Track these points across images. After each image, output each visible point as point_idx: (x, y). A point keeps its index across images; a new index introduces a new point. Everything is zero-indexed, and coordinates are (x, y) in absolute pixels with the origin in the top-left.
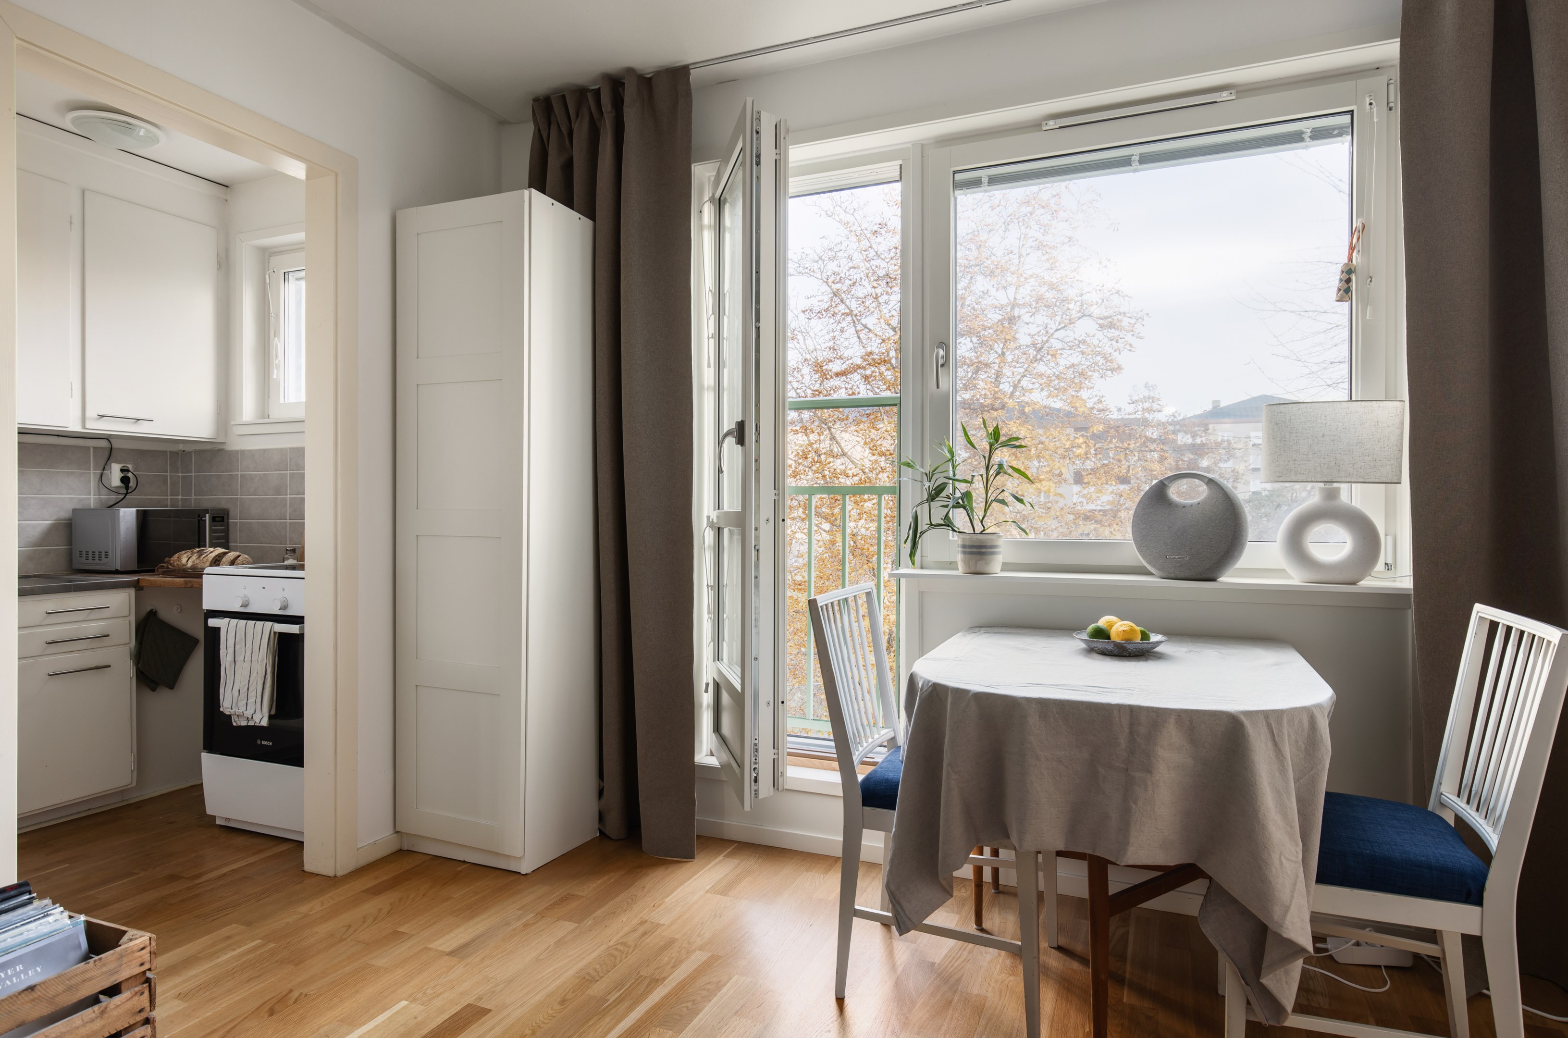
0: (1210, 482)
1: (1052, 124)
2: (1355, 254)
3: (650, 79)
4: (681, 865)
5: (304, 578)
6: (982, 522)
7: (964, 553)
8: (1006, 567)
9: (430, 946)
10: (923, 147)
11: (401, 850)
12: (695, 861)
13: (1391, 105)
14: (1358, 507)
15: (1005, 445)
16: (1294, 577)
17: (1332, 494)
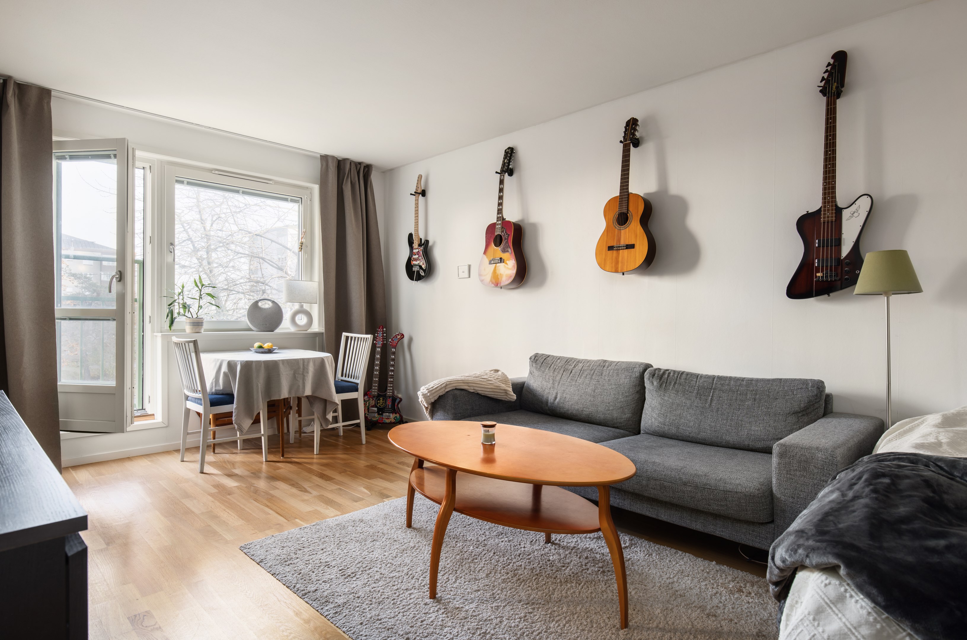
0: (273, 301)
1: (217, 172)
2: (303, 239)
6: (197, 314)
10: (162, 162)
13: (310, 199)
14: (307, 309)
15: (207, 286)
16: (292, 329)
17: (302, 306)
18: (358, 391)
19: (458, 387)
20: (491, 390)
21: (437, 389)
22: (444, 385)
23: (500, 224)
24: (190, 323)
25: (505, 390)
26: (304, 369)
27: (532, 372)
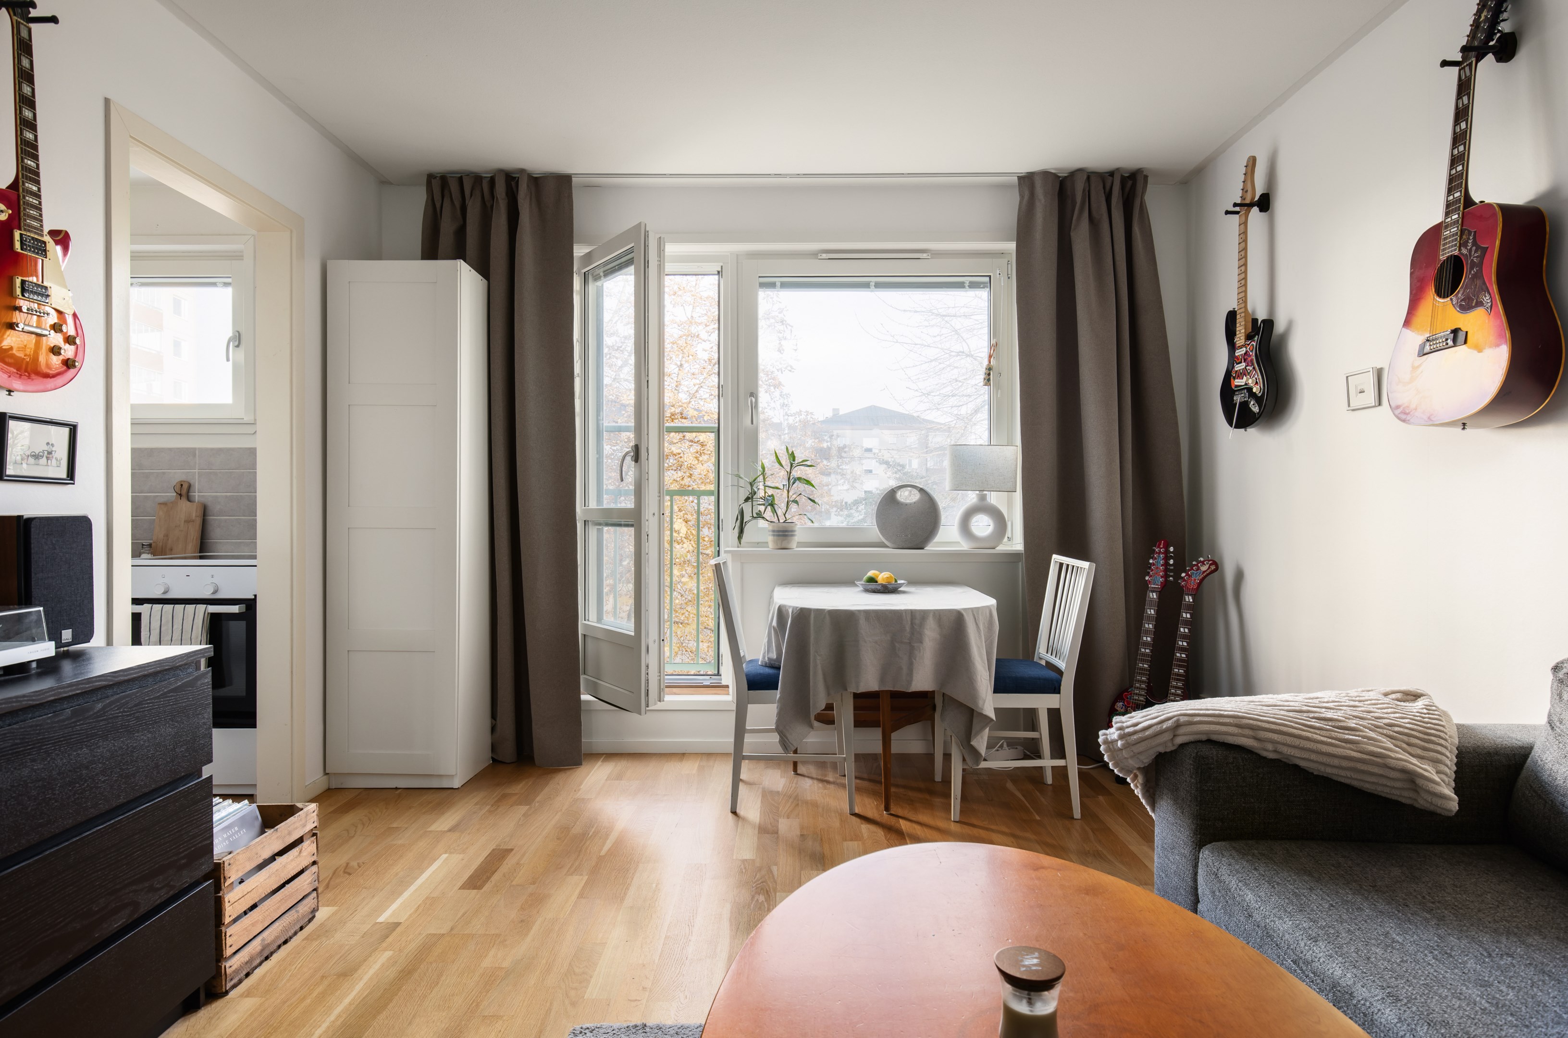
0: (921, 490)
1: (824, 256)
2: (992, 359)
3: (536, 178)
4: (574, 770)
5: (256, 566)
6: (785, 515)
7: (774, 535)
8: (800, 544)
9: (429, 830)
10: (737, 256)
11: (329, 789)
12: (582, 767)
13: (1009, 276)
14: (995, 504)
15: (799, 465)
16: (965, 546)
17: (983, 498)
18: (1059, 693)
19: (1214, 737)
20: (1345, 763)
21: (1147, 733)
22: (1169, 724)
23: (1455, 222)
24: (774, 531)
25: (1404, 771)
26: (912, 633)
27: (1555, 719)
